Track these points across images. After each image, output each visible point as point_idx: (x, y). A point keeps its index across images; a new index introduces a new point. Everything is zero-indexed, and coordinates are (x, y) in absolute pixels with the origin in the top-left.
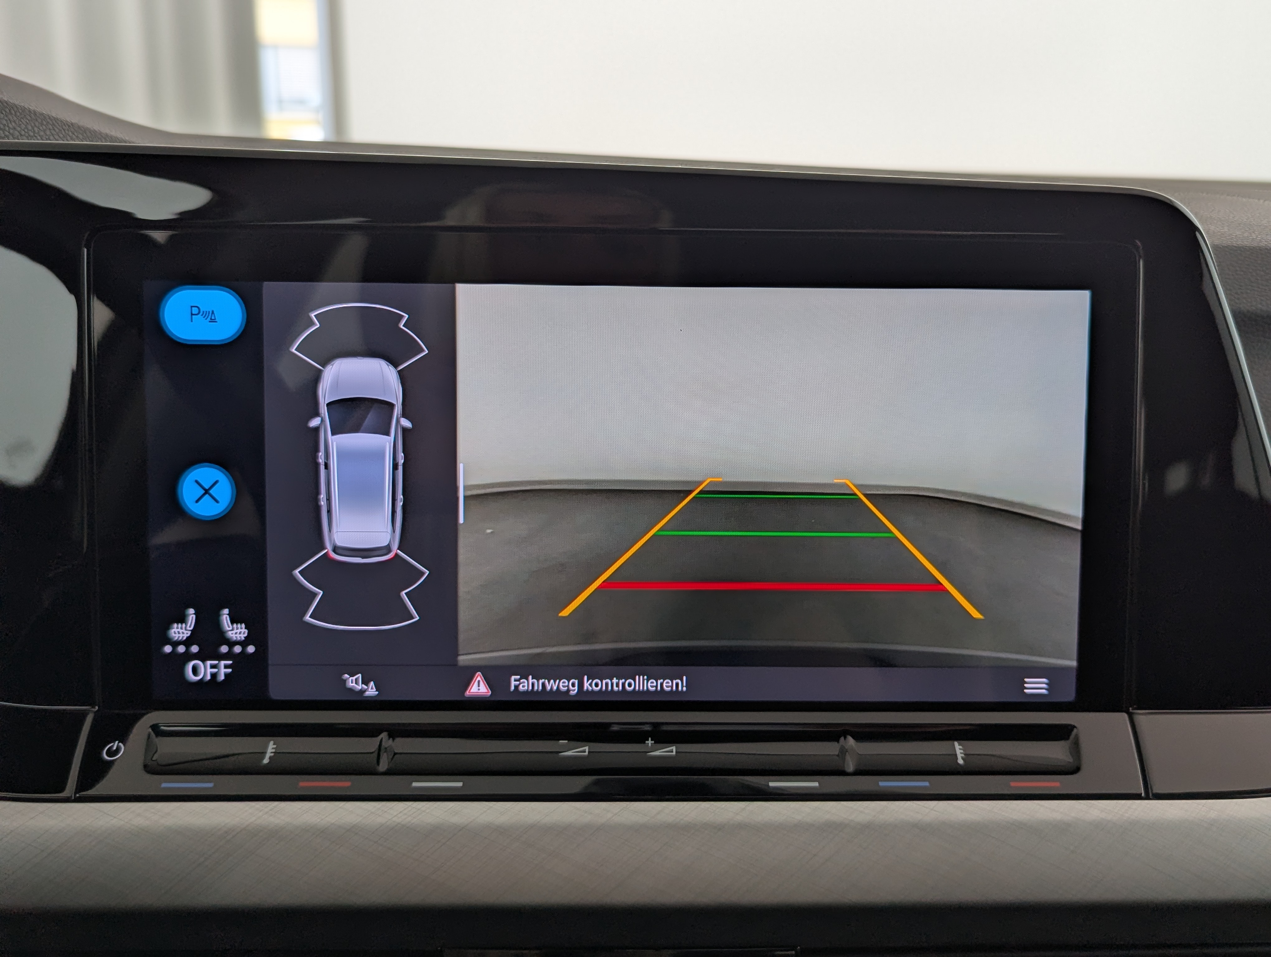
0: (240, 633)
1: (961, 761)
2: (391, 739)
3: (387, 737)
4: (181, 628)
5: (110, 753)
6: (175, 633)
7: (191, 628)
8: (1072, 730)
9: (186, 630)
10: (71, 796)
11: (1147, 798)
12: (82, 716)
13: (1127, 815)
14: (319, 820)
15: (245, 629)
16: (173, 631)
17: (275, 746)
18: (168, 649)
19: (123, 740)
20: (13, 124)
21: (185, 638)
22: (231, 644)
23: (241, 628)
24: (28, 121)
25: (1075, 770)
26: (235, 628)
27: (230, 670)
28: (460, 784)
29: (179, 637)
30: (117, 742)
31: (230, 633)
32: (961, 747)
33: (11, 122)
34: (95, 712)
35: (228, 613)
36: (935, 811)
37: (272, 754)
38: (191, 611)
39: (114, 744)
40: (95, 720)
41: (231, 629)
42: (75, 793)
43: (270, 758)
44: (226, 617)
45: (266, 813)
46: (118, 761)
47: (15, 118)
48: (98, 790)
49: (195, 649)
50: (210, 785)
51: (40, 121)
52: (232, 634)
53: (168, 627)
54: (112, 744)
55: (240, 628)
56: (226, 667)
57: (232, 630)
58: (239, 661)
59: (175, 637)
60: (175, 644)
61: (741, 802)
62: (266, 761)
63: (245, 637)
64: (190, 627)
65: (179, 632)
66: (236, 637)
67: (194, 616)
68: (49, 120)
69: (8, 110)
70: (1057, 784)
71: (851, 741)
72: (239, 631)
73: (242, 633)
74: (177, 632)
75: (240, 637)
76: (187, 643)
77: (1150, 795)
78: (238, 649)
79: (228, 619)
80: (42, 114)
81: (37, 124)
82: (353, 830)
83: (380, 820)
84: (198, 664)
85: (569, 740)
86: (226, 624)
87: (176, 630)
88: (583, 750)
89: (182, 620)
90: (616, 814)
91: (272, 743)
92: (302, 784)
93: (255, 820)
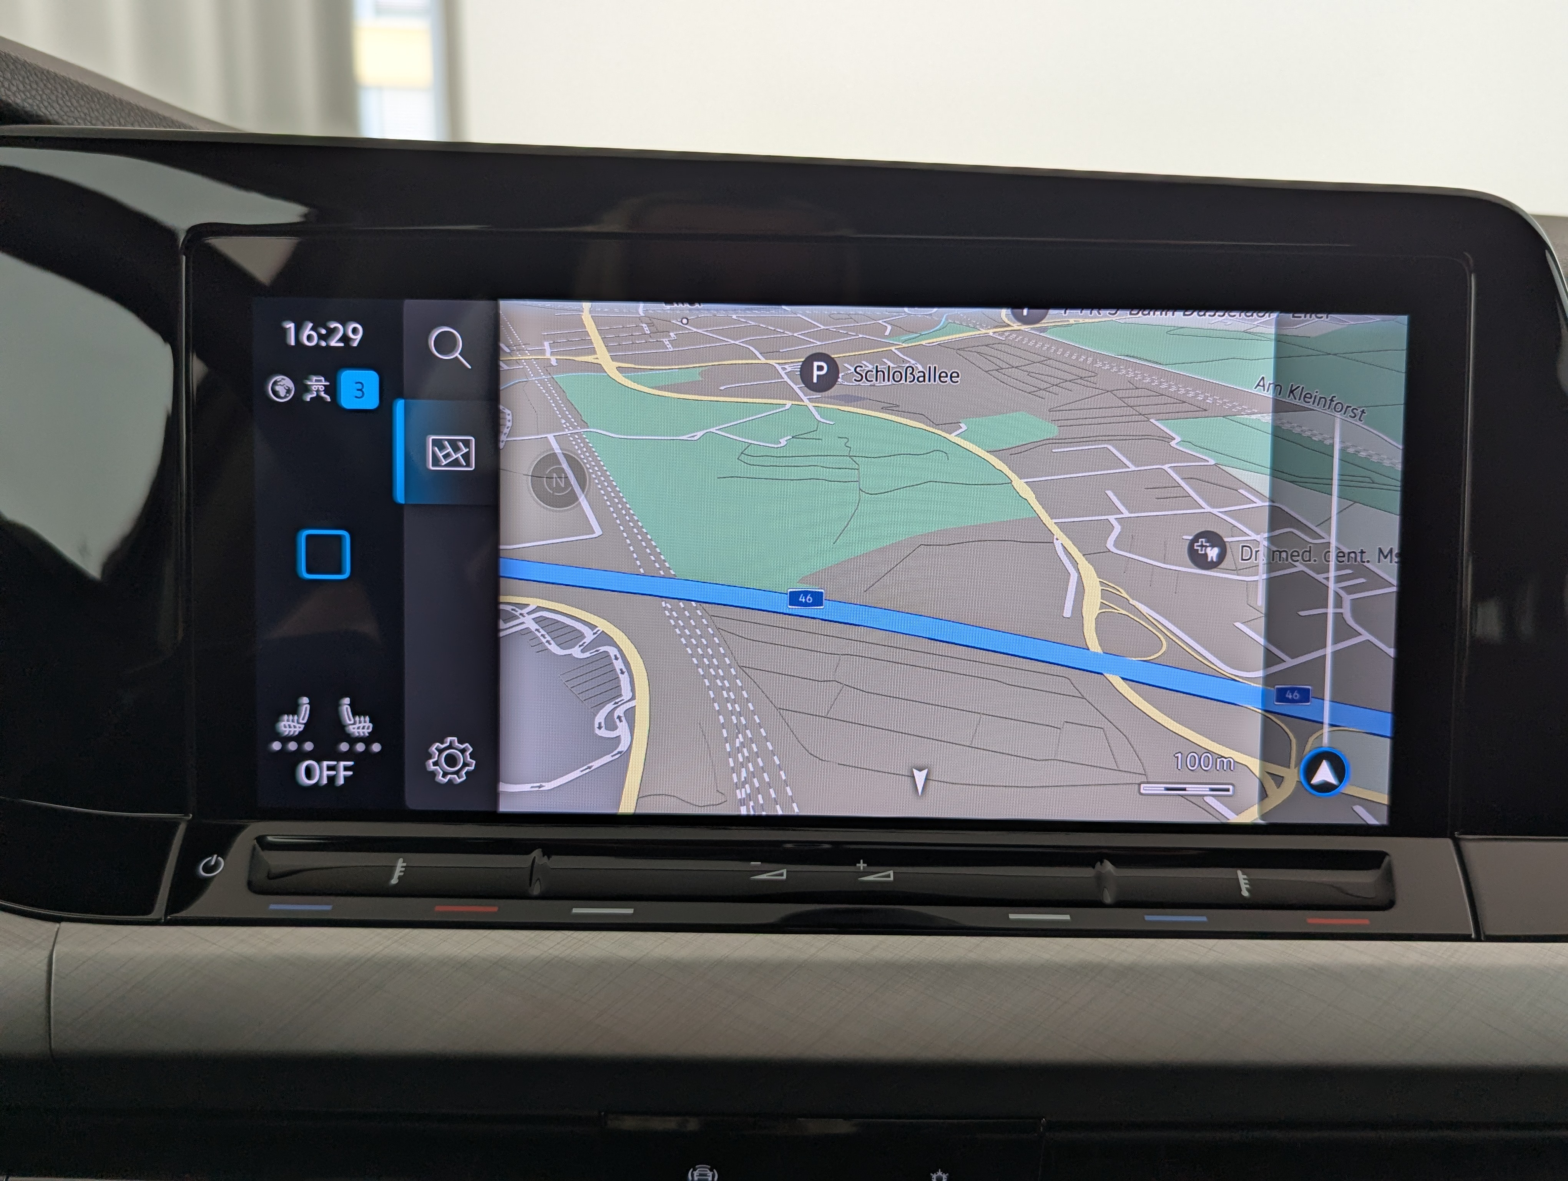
0: (363, 728)
1: (1245, 893)
2: (546, 857)
3: (541, 854)
4: (293, 721)
5: (208, 869)
6: (285, 727)
7: (305, 721)
8: (1384, 858)
9: (298, 723)
10: (161, 919)
11: (1478, 939)
12: (172, 826)
13: (1453, 960)
14: (459, 951)
15: (370, 722)
16: (282, 724)
17: (405, 864)
18: (276, 746)
19: (222, 854)
20: (96, 113)
21: (297, 733)
22: (353, 740)
23: (365, 722)
24: (113, 111)
25: (1389, 905)
26: (358, 722)
27: (350, 773)
28: (630, 911)
29: (290, 731)
30: (215, 856)
31: (351, 727)
32: (1245, 877)
33: (93, 111)
34: (189, 821)
35: (349, 703)
36: (1214, 951)
37: (402, 874)
38: (305, 700)
39: (212, 858)
40: (189, 830)
41: (352, 722)
42: (166, 915)
43: (399, 878)
44: (347, 708)
45: (396, 941)
46: (215, 879)
47: (98, 107)
48: (192, 911)
49: (309, 746)
50: (328, 908)
51: (127, 111)
52: (354, 728)
53: (277, 719)
54: (210, 858)
55: (363, 721)
56: (346, 769)
57: (355, 723)
58: (362, 762)
59: (286, 731)
60: (285, 740)
61: (975, 937)
62: (394, 881)
63: (369, 733)
64: (303, 719)
65: (290, 725)
66: (359, 733)
67: (308, 706)
68: (137, 111)
69: (89, 97)
70: (1366, 922)
71: (1108, 866)
72: (361, 725)
73: (366, 728)
74: (287, 726)
75: (363, 733)
76: (300, 738)
77: (1481, 936)
78: (360, 747)
79: (349, 710)
80: (129, 104)
81: (123, 115)
82: (500, 963)
83: (534, 952)
84: (312, 765)
85: (762, 862)
86: (346, 716)
87: (287, 723)
88: (779, 874)
89: (294, 710)
90: (821, 949)
91: (401, 860)
92: (438, 908)
93: (381, 951)
